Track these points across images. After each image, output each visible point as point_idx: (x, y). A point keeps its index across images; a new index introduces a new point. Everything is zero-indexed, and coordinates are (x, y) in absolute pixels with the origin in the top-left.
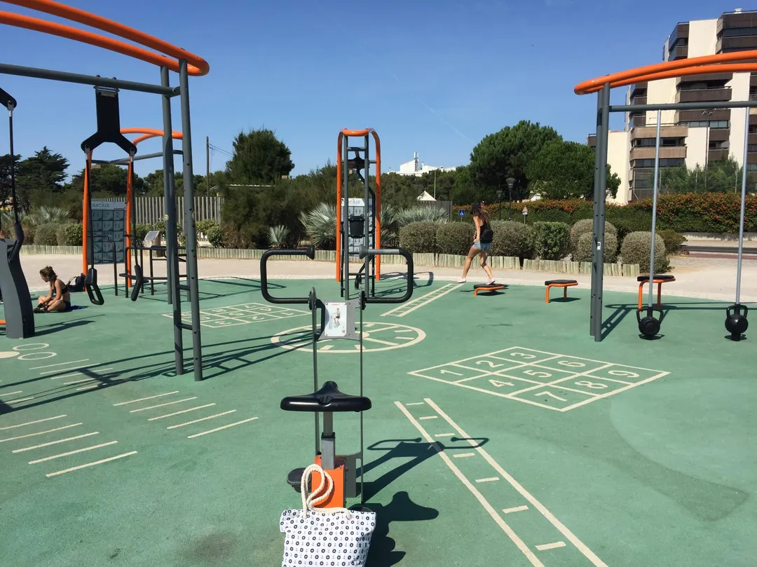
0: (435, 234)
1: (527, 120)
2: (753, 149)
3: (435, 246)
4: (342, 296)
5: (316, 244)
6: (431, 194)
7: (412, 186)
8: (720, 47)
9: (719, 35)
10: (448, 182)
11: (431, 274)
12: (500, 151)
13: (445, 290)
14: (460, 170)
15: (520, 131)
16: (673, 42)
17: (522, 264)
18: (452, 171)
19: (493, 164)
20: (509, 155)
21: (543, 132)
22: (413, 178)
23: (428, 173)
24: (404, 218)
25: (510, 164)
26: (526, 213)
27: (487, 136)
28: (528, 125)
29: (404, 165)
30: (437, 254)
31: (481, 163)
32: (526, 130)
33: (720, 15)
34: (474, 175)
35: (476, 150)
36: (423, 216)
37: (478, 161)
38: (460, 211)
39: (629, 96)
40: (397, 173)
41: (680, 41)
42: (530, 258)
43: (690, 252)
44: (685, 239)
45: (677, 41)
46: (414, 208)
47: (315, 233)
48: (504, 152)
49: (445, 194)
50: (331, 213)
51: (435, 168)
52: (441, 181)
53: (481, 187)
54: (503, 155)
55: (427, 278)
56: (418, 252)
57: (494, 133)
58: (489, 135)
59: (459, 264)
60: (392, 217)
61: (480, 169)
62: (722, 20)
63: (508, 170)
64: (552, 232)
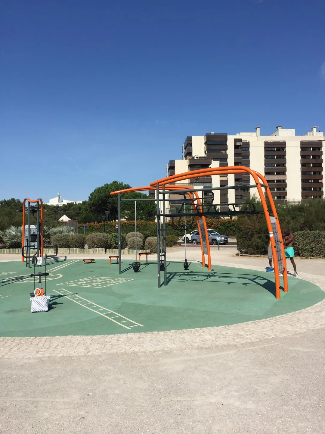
0: (68, 239)
1: (117, 181)
2: (223, 196)
3: (68, 245)
4: (27, 266)
5: (8, 246)
6: (68, 216)
7: (57, 211)
8: (206, 149)
9: (205, 143)
10: (78, 209)
11: (66, 257)
12: (104, 196)
13: (72, 262)
14: (84, 203)
15: (114, 186)
16: (186, 145)
17: (106, 252)
18: (80, 204)
19: (100, 202)
20: (108, 198)
21: (125, 187)
22: (57, 207)
23: (66, 204)
24: (53, 232)
25: (109, 203)
26: (117, 227)
27: (97, 188)
28: (118, 183)
29: (51, 199)
30: (69, 248)
31: (94, 202)
32: (117, 186)
33: (205, 135)
34: (91, 208)
35: (91, 195)
36: (63, 231)
37: (93, 201)
38: (84, 227)
39: (167, 169)
40: (48, 204)
41: (189, 144)
42: (109, 248)
43: (182, 245)
44: (179, 239)
45: (188, 144)
46: (58, 227)
47: (7, 240)
48: (105, 197)
49: (76, 216)
50: (16, 230)
51: (70, 202)
52: (74, 209)
53: (95, 213)
54: (105, 198)
55: (64, 258)
56: (60, 248)
57: (101, 187)
58: (98, 188)
59: (79, 252)
60: (47, 232)
61: (94, 205)
62: (206, 137)
63: (108, 205)
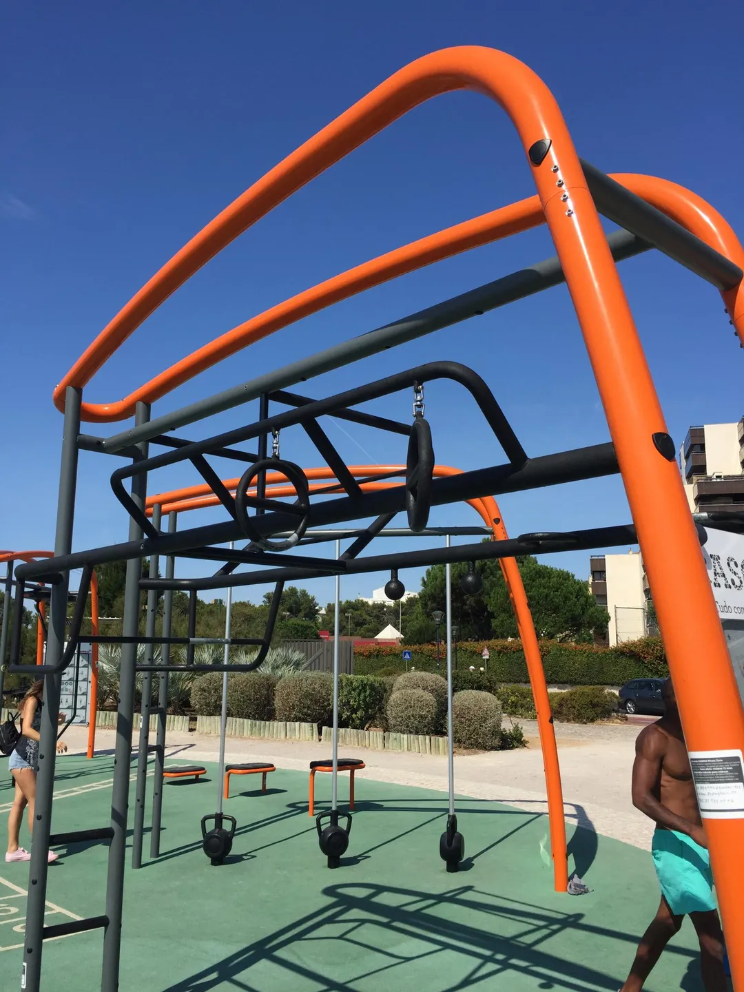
6: (397, 629)
7: (381, 616)
9: (740, 441)
16: (689, 447)
17: (320, 733)
22: (382, 606)
26: (487, 657)
33: (740, 419)
34: (426, 605)
37: (431, 587)
38: (405, 653)
41: (696, 447)
42: (329, 725)
45: (692, 446)
61: (433, 597)
64: (354, 690)
